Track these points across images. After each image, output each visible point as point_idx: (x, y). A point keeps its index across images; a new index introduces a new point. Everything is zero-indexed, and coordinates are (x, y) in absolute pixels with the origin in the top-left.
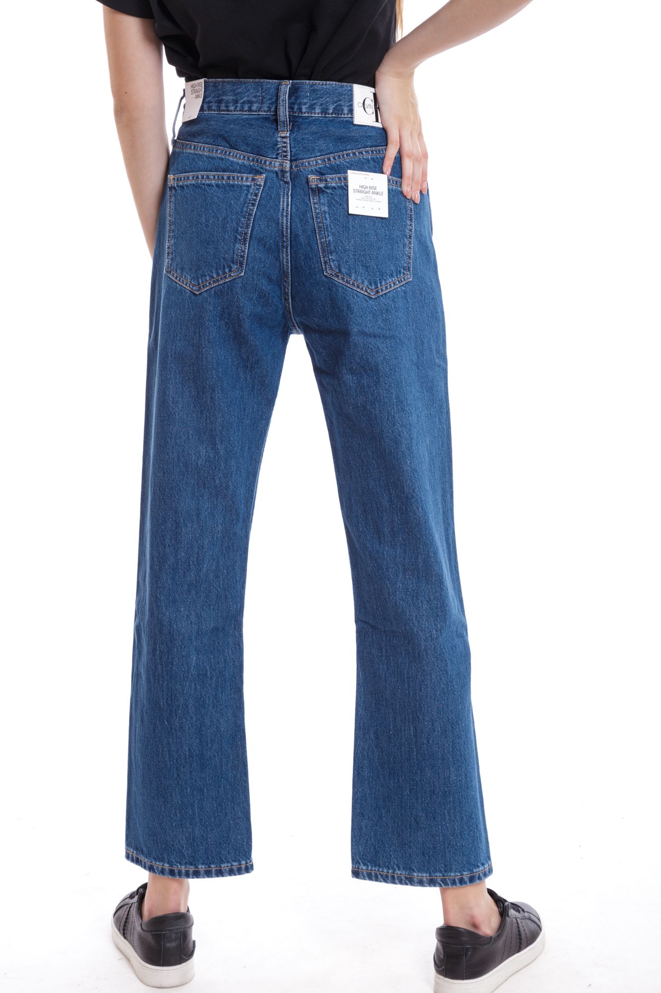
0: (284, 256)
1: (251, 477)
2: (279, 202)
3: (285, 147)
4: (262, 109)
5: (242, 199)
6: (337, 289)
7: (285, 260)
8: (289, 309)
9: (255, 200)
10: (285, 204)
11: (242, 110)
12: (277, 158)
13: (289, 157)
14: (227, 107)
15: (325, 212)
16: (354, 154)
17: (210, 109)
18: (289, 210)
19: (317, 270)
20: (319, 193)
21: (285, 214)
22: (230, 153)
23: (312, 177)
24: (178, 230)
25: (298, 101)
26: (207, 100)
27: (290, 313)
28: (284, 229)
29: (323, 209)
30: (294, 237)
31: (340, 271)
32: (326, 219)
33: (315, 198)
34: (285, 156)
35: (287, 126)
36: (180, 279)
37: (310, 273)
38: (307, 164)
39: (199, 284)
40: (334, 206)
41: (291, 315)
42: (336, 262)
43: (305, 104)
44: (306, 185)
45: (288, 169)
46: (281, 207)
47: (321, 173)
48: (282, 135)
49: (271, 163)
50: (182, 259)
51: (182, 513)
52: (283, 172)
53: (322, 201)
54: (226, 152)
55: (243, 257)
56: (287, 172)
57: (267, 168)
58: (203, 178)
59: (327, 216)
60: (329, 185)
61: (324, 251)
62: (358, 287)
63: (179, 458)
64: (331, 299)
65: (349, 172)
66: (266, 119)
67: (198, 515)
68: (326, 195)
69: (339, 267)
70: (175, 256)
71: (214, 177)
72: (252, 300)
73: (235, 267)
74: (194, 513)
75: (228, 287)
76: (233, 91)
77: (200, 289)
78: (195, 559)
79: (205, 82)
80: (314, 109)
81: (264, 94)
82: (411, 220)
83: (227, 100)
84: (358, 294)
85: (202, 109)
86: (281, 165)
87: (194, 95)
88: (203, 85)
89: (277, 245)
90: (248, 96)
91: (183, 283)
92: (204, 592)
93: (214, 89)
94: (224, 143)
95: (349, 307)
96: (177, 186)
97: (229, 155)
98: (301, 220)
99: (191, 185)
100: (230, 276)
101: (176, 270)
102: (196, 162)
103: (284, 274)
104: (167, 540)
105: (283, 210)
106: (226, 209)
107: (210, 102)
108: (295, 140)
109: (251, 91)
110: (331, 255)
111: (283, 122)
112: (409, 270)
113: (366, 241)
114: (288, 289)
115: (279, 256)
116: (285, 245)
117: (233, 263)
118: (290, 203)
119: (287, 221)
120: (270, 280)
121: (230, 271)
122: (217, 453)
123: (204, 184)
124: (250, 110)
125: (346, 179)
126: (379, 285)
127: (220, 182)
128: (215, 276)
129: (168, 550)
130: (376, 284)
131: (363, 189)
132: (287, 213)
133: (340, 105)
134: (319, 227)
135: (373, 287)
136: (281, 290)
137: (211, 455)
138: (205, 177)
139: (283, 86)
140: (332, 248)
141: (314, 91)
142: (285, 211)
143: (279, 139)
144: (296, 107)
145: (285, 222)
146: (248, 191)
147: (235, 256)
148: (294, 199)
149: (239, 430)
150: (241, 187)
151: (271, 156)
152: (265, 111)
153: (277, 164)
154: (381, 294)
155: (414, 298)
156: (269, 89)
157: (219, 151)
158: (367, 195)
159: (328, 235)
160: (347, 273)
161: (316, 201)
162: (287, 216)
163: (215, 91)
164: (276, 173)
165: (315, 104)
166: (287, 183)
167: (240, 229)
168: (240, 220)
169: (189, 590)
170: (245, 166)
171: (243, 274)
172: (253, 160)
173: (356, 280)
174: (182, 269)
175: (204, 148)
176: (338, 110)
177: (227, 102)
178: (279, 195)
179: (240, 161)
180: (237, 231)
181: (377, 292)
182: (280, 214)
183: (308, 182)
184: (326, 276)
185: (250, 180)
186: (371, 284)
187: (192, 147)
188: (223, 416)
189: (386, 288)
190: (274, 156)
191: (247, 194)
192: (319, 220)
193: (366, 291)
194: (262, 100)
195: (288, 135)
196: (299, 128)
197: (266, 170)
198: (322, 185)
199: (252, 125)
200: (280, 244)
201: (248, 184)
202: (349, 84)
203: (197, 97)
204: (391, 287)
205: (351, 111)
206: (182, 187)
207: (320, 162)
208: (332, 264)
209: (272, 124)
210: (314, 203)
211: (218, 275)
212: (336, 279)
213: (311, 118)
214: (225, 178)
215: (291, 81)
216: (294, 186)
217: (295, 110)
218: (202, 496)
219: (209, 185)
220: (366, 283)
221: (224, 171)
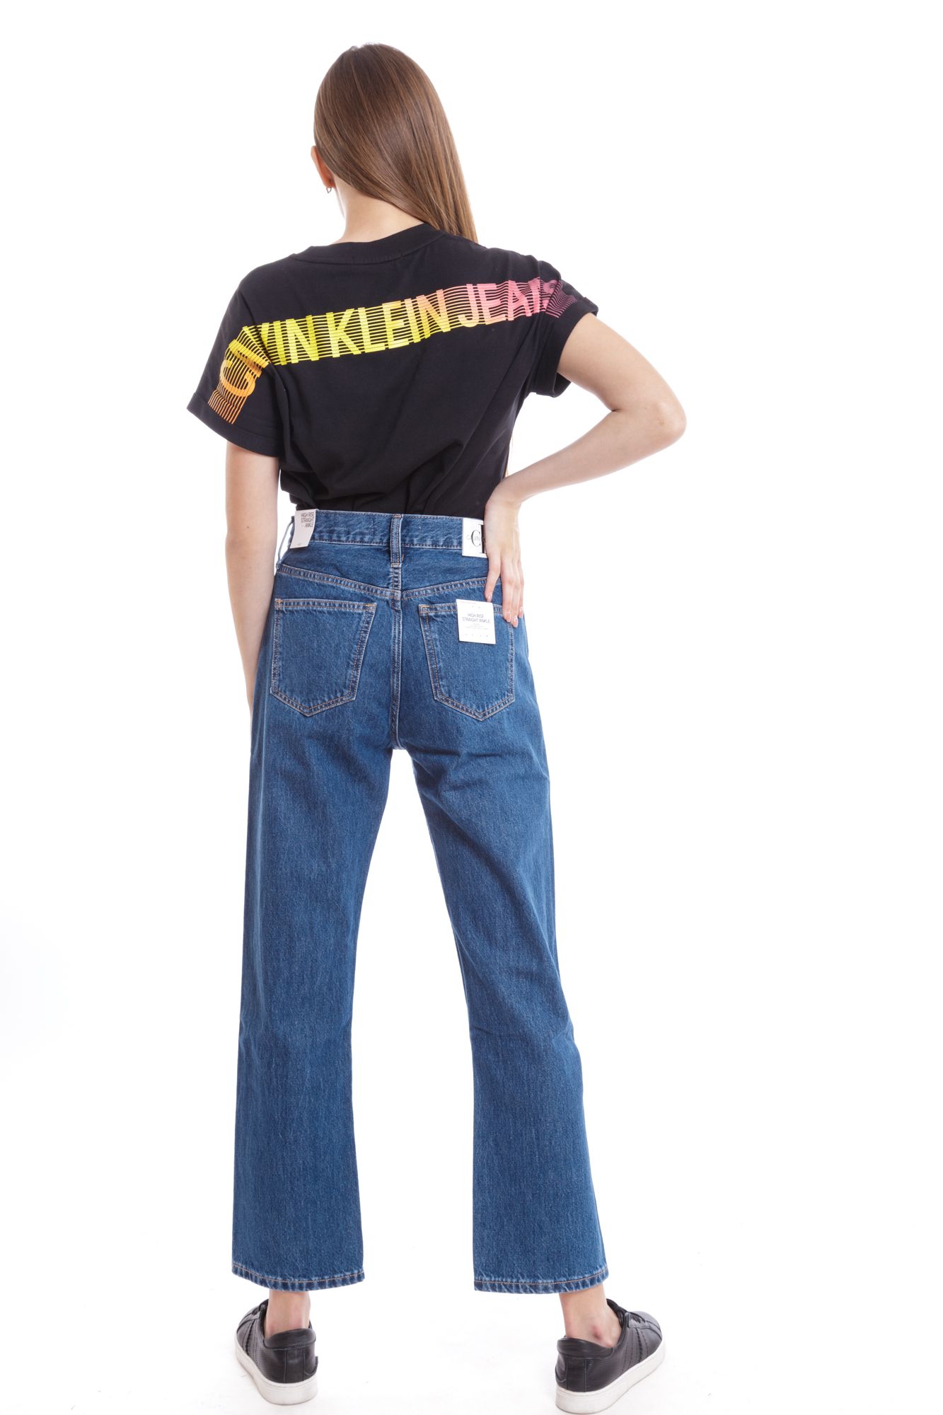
0: (395, 681)
1: (360, 889)
2: (391, 629)
3: (397, 577)
4: (374, 541)
5: (354, 627)
6: (447, 713)
7: (395, 685)
8: (395, 730)
9: (367, 628)
10: (397, 632)
11: (354, 540)
12: (388, 588)
13: (400, 587)
14: (339, 537)
15: (435, 639)
16: (461, 584)
17: (321, 538)
18: (401, 637)
19: (427, 695)
20: (429, 621)
21: (396, 641)
22: (341, 581)
23: (422, 606)
24: (288, 653)
25: (410, 534)
26: (318, 529)
27: (395, 734)
28: (396, 656)
29: (434, 637)
30: (406, 662)
31: (450, 696)
32: (437, 646)
33: (426, 626)
34: (397, 586)
35: (399, 558)
36: (289, 701)
37: (420, 697)
38: (417, 593)
39: (310, 707)
40: (444, 633)
41: (396, 736)
42: (446, 688)
43: (416, 537)
44: (417, 614)
45: (399, 599)
46: (393, 634)
47: (430, 602)
48: (395, 566)
49: (382, 592)
50: (291, 681)
51: (296, 928)
52: (394, 601)
53: (433, 628)
54: (337, 581)
55: (355, 682)
56: (398, 601)
57: (378, 597)
58: (314, 604)
59: (438, 643)
60: (439, 613)
61: (434, 677)
62: (467, 711)
63: (292, 873)
64: (441, 723)
65: (458, 601)
66: (378, 550)
67: (311, 929)
68: (436, 623)
69: (449, 692)
70: (283, 678)
71: (326, 604)
72: (361, 722)
73: (347, 691)
74: (308, 927)
75: (339, 711)
76: (346, 522)
77: (311, 711)
78: (309, 972)
79: (317, 512)
80: (425, 541)
81: (376, 526)
82: (512, 644)
83: (339, 531)
84: (467, 717)
85: (313, 538)
86: (392, 594)
87: (304, 524)
88: (315, 515)
89: (388, 670)
90: (360, 528)
91: (293, 705)
92: (318, 1005)
93: (325, 519)
94: (335, 572)
95: (458, 730)
96: (286, 610)
97: (340, 583)
98: (412, 647)
99: (301, 610)
100: (342, 700)
101: (285, 692)
102: (306, 589)
103: (394, 698)
104: (281, 954)
105: (395, 637)
106: (338, 636)
107: (321, 532)
108: (406, 571)
109: (364, 523)
110: (442, 681)
111: (396, 554)
112: (512, 692)
113: (474, 667)
114: (396, 712)
115: (390, 681)
116: (396, 670)
117: (345, 688)
118: (401, 631)
119: (399, 648)
120: (380, 704)
121: (342, 695)
122: (329, 866)
123: (315, 611)
124: (362, 541)
125: (455, 607)
126: (486, 708)
127: (331, 610)
128: (327, 700)
129: (282, 965)
130: (483, 708)
131: (471, 618)
132: (399, 641)
133: (450, 538)
134: (430, 654)
135: (481, 711)
136: (389, 713)
137: (324, 869)
138: (316, 604)
139: (396, 520)
140: (443, 674)
141: (426, 524)
142: (397, 639)
143: (391, 570)
144: (408, 539)
145: (396, 649)
146: (360, 620)
147: (347, 681)
148: (405, 627)
149: (350, 844)
150: (353, 614)
151: (382, 585)
152: (377, 543)
153: (388, 593)
154: (488, 716)
155: (516, 718)
156: (381, 522)
157: (330, 580)
158: (475, 622)
159: (439, 662)
160: (456, 698)
161: (426, 628)
162: (398, 643)
163: (326, 522)
164: (387, 602)
165: (426, 536)
166: (397, 611)
167: (352, 655)
168: (352, 647)
169: (303, 1004)
170: (356, 594)
171: (354, 699)
172: (364, 589)
173: (465, 704)
174: (292, 691)
175: (314, 575)
176: (448, 543)
177: (339, 533)
178: (390, 623)
179: (351, 589)
180: (349, 658)
181: (485, 715)
182: (392, 641)
183: (418, 611)
184: (436, 701)
185: (361, 608)
186: (478, 708)
187: (302, 574)
188: (334, 830)
189: (493, 711)
190: (385, 586)
191: (359, 622)
192: (430, 647)
193: (474, 715)
194: (374, 532)
195: (400, 566)
196: (411, 560)
197: (377, 598)
198: (432, 614)
199: (364, 555)
200: (392, 669)
201: (360, 612)
202: (459, 518)
203: (308, 525)
204: (496, 709)
205: (460, 543)
206: (292, 612)
207: (429, 591)
208: (442, 689)
209: (384, 556)
210: (425, 631)
211: (330, 699)
212: (446, 704)
213: (422, 550)
214: (337, 605)
215: (403, 515)
216: (404, 614)
217: (407, 542)
218: (315, 910)
219: (320, 612)
220: (474, 707)
221: (335, 598)
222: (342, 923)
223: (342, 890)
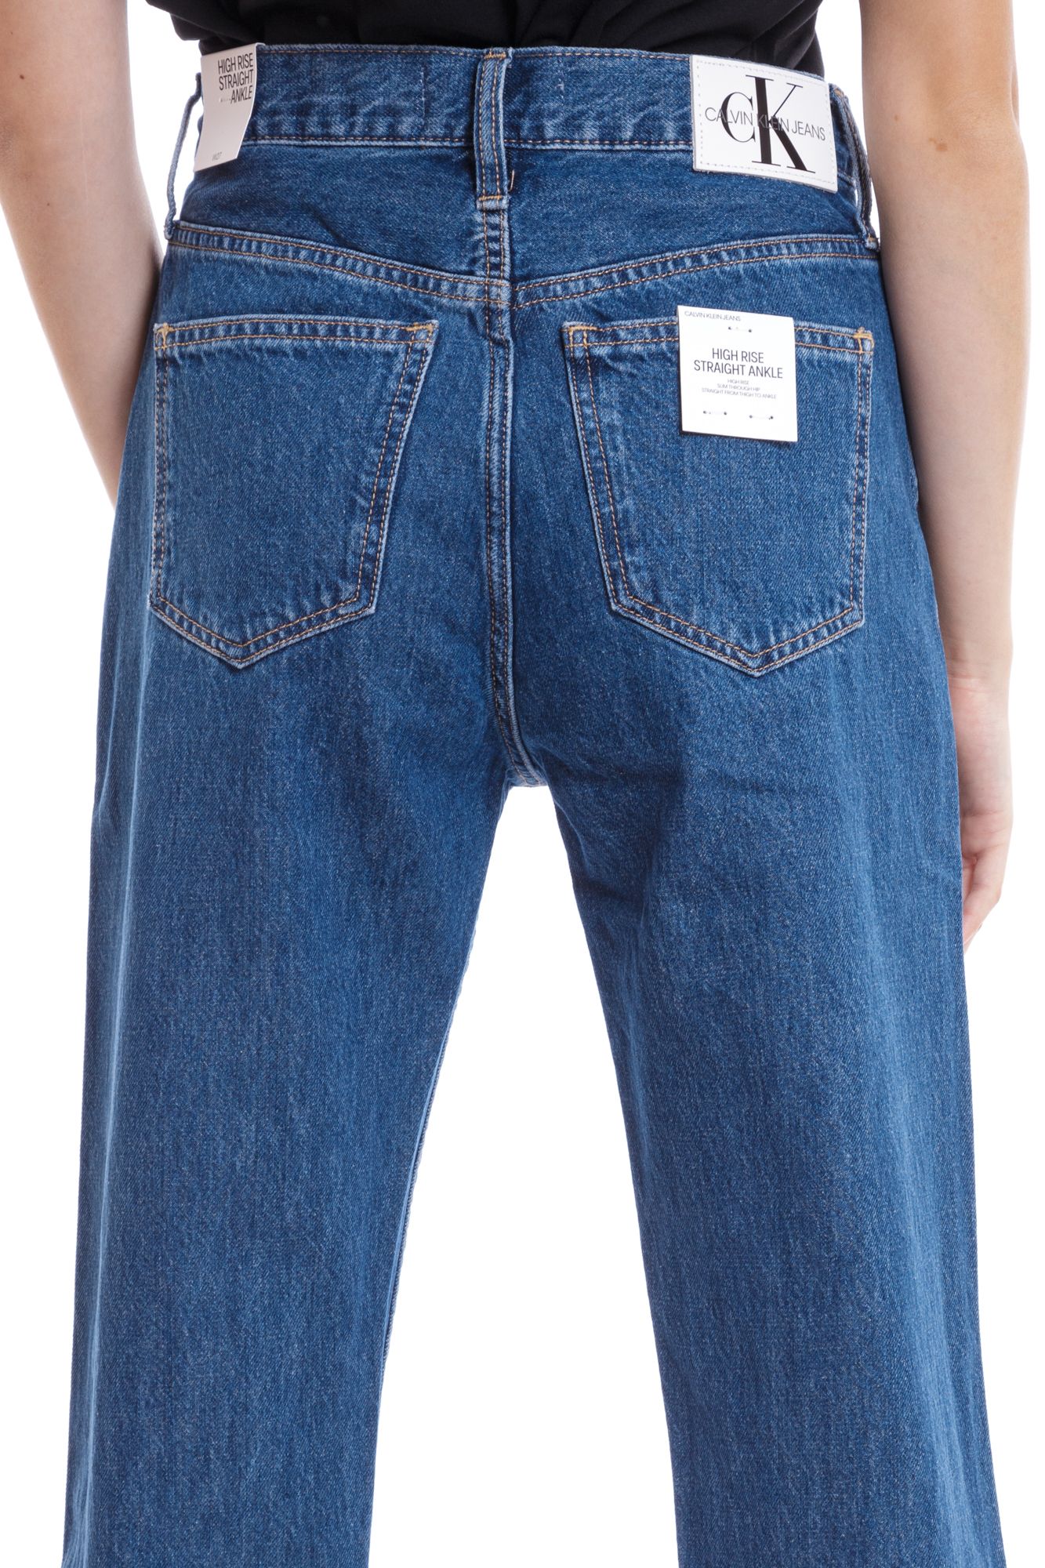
0: (494, 556)
2: (480, 400)
3: (496, 240)
4: (428, 132)
5: (370, 392)
6: (649, 653)
7: (496, 570)
8: (507, 713)
9: (408, 395)
10: (496, 406)
11: (368, 134)
12: (472, 273)
13: (507, 269)
14: (325, 125)
15: (611, 427)
16: (696, 259)
17: (274, 131)
18: (509, 424)
19: (589, 596)
20: (595, 373)
21: (495, 435)
22: (335, 258)
23: (574, 327)
24: (186, 484)
25: (533, 107)
26: (267, 105)
27: (509, 724)
28: (495, 479)
29: (606, 420)
30: (523, 501)
31: (657, 599)
32: (615, 449)
33: (584, 387)
34: (497, 267)
35: (501, 180)
36: (190, 626)
37: (569, 605)
38: (559, 288)
39: (244, 640)
40: (639, 410)
41: (510, 731)
42: (645, 574)
43: (553, 115)
44: (557, 351)
45: (504, 305)
46: (485, 413)
47: (599, 315)
48: (490, 205)
49: (453, 287)
50: (195, 568)
51: (185, 1311)
52: (490, 312)
53: (604, 395)
54: (323, 256)
55: (373, 559)
56: (502, 312)
57: (445, 301)
58: (256, 330)
59: (619, 439)
60: (625, 349)
61: (609, 541)
62: (710, 644)
64: (632, 683)
65: (682, 310)
66: (440, 160)
67: (233, 1316)
68: (615, 378)
69: (655, 587)
70: (177, 559)
71: (290, 328)
72: (398, 685)
73: (351, 588)
74: (222, 1310)
75: (330, 647)
76: (343, 79)
77: (247, 653)
78: (224, 1444)
79: (260, 53)
80: (580, 127)
81: (432, 88)
82: (862, 452)
83: (326, 107)
84: (712, 665)
85: (252, 132)
86: (485, 292)
87: (228, 92)
88: (254, 63)
89: (474, 524)
90: (386, 94)
91: (200, 638)
92: (249, 1540)
93: (285, 73)
94: (317, 230)
95: (683, 704)
96: (182, 355)
97: (333, 264)
98: (544, 453)
99: (221, 351)
100: (335, 614)
101: (181, 601)
102: (237, 287)
103: (494, 609)
104: (141, 1387)
105: (491, 422)
106: (324, 421)
107: (274, 112)
108: (523, 219)
109: (396, 78)
110: (632, 554)
111: (491, 168)
112: (856, 598)
113: (732, 511)
114: (505, 655)
115: (478, 557)
116: (496, 524)
117: (344, 577)
118: (510, 402)
119: (502, 455)
120: (453, 628)
121: (335, 600)
123: (259, 349)
124: (392, 134)
125: (672, 331)
126: (772, 639)
127: (306, 343)
128: (291, 615)
129: (144, 1418)
130: (762, 634)
131: (722, 361)
132: (503, 433)
133: (655, 117)
134: (596, 472)
135: (755, 645)
136: (483, 658)
138: (262, 328)
139: (490, 65)
140: (634, 531)
141: (579, 75)
142: (496, 427)
143: (478, 218)
144: (527, 124)
145: (496, 458)
146: (390, 369)
147: (350, 558)
148: (523, 391)
150: (368, 356)
151: (453, 266)
152: (435, 138)
153: (473, 290)
154: (779, 664)
155: (869, 678)
156: (449, 73)
157: (303, 254)
158: (735, 376)
159: (622, 493)
160: (677, 605)
161: (585, 395)
162: (501, 441)
163: (288, 80)
164: (471, 315)
165: (582, 113)
166: (501, 344)
167: (363, 477)
168: (364, 452)
169: (206, 1534)
170: (378, 295)
171: (372, 610)
172: (403, 279)
173: (704, 624)
174: (197, 597)
175: (260, 244)
176: (648, 131)
177: (325, 112)
178: (477, 379)
179: (365, 282)
180: (355, 489)
181: (768, 659)
182: (482, 433)
183: (561, 342)
184: (616, 614)
185: (394, 336)
186: (748, 636)
187: (226, 242)
189: (794, 648)
190: (464, 267)
191: (385, 378)
192: (594, 452)
193: (734, 657)
194: (428, 105)
195: (504, 204)
196: (537, 185)
197: (440, 307)
198: (603, 351)
199: (399, 177)
200: (483, 522)
201: (389, 347)
202: (678, 57)
203: (238, 96)
204: (806, 644)
205: (685, 132)
206: (195, 358)
207: (596, 283)
208: (633, 578)
209: (458, 174)
210: (581, 403)
211: (300, 611)
212: (646, 622)
213: (570, 157)
214: (322, 330)
215: (511, 50)
216: (521, 352)
217: (524, 133)
218: (246, 1259)
219: (273, 352)
220: (734, 632)
221: (318, 310)
222: (327, 1302)
223: (329, 1200)
